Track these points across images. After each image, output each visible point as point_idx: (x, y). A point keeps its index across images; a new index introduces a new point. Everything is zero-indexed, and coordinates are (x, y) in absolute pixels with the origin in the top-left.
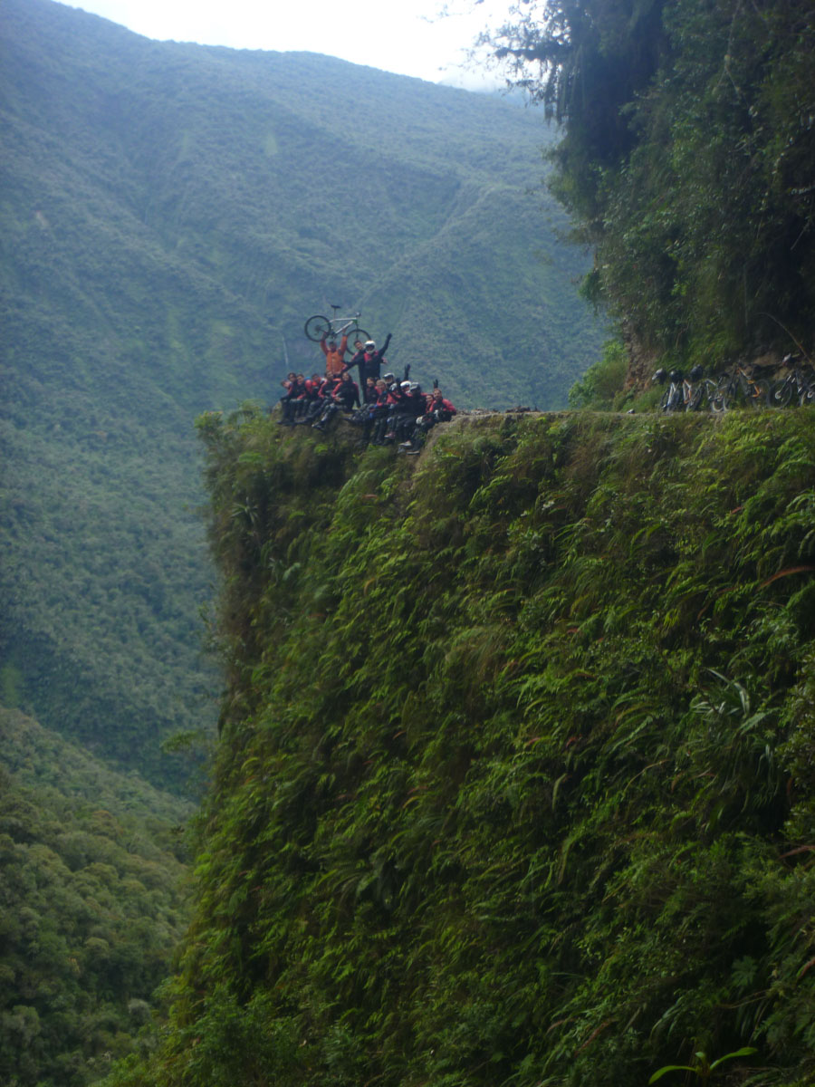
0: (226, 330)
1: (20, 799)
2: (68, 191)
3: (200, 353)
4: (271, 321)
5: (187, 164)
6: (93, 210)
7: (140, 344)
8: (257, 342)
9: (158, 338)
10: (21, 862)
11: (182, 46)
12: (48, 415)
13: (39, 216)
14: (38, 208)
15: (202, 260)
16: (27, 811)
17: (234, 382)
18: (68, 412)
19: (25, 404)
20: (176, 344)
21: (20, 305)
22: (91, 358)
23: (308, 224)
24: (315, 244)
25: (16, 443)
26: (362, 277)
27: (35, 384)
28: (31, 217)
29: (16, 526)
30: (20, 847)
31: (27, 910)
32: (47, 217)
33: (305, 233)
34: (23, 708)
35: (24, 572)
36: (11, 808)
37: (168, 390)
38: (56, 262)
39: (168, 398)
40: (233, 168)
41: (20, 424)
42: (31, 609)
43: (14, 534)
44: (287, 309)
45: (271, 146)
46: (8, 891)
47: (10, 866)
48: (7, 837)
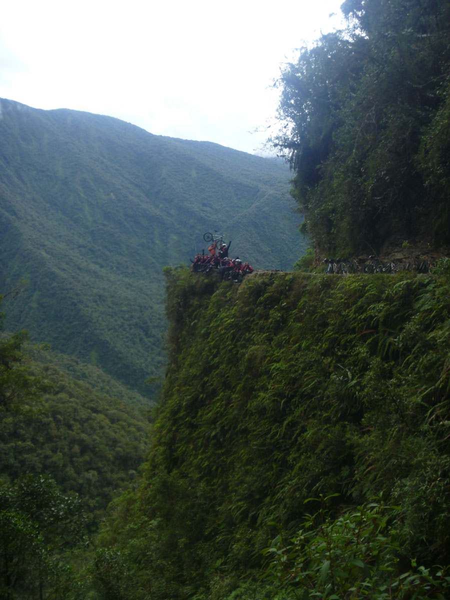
0: (175, 237)
1: (95, 398)
2: (122, 186)
3: (166, 245)
4: (191, 235)
5: (164, 179)
6: (131, 193)
7: (145, 241)
8: (186, 242)
9: (151, 239)
10: (94, 419)
11: (165, 137)
12: (111, 264)
13: (112, 194)
14: (112, 192)
15: (168, 213)
16: (97, 402)
17: (177, 256)
18: (118, 263)
19: (104, 260)
20: (157, 242)
21: (104, 225)
22: (127, 245)
23: (206, 202)
24: (208, 209)
25: (100, 273)
26: (224, 221)
27: (107, 253)
28: (109, 195)
29: (99, 302)
30: (94, 415)
31: (95, 437)
32: (115, 195)
33: (204, 205)
34: (97, 366)
35: (100, 319)
36: (92, 401)
37: (154, 258)
38: (117, 211)
39: (154, 261)
40: (180, 181)
41: (102, 267)
42: (102, 332)
43: (98, 305)
44: (197, 231)
45: (194, 174)
46: (89, 430)
47: (90, 421)
48: (89, 411)
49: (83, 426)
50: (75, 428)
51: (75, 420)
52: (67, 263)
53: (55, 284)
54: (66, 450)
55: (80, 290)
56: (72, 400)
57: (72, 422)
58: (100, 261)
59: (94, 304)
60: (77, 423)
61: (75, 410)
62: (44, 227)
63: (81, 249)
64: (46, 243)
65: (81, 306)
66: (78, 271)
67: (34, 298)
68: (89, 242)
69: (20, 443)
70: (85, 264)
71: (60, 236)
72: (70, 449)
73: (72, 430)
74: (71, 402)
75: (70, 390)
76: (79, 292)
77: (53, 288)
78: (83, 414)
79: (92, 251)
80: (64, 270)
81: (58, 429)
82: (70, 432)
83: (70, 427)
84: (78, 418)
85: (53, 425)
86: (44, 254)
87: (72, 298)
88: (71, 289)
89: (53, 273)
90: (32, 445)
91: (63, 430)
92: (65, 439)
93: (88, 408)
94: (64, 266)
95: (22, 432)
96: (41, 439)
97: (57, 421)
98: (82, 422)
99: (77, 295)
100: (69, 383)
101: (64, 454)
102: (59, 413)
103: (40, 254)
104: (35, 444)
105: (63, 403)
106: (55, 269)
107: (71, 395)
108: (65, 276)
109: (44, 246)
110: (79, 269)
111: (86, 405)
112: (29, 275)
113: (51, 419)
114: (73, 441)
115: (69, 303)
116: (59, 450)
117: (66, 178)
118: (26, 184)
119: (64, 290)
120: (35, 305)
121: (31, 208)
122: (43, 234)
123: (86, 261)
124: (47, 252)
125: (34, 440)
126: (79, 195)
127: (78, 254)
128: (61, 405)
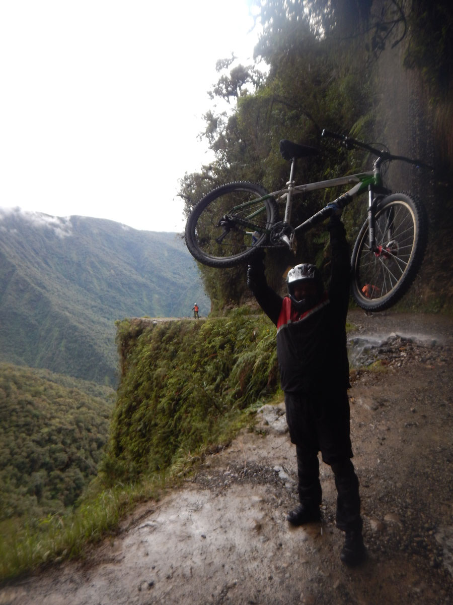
0: (157, 296)
1: (106, 408)
2: (119, 264)
3: (151, 302)
4: (167, 294)
5: (147, 258)
6: (125, 269)
7: (137, 300)
8: (164, 299)
9: (141, 298)
10: (106, 423)
11: (145, 231)
12: (115, 317)
13: (112, 271)
14: (112, 269)
15: (151, 280)
16: (108, 411)
17: (159, 308)
18: (120, 316)
19: (109, 315)
20: (145, 300)
21: (108, 291)
22: (125, 304)
23: (175, 271)
24: (177, 276)
25: (108, 324)
26: (188, 283)
27: (112, 310)
28: (110, 271)
29: (108, 343)
30: (106, 420)
31: (107, 435)
32: (114, 271)
33: (174, 273)
34: (109, 386)
35: (110, 354)
36: (104, 411)
37: (144, 310)
38: (116, 281)
39: (144, 312)
40: (157, 259)
41: (108, 319)
42: (112, 363)
43: (107, 345)
44: (171, 291)
45: (166, 254)
46: (103, 431)
47: (103, 425)
48: (103, 418)
49: (98, 428)
50: (92, 431)
51: (92, 425)
52: (85, 319)
53: (76, 334)
54: (87, 447)
55: (94, 336)
56: (90, 411)
57: (90, 427)
58: (107, 315)
59: (104, 344)
60: (94, 427)
61: (93, 418)
62: (66, 296)
63: (94, 308)
64: (69, 306)
65: (96, 347)
66: (92, 324)
67: (63, 344)
68: (99, 303)
69: (53, 446)
70: (97, 318)
71: (78, 301)
72: (90, 446)
73: (91, 432)
74: (89, 413)
75: (89, 405)
76: (94, 337)
77: (75, 336)
78: (98, 420)
79: (101, 309)
80: (82, 323)
81: (81, 432)
82: (90, 434)
83: (89, 430)
84: (95, 423)
85: (77, 430)
86: (68, 314)
87: (89, 342)
88: (88, 336)
89: (75, 326)
90: (62, 446)
91: (84, 433)
92: (86, 439)
93: (102, 416)
94: (82, 321)
95: (54, 437)
96: (69, 441)
97: (79, 427)
98: (97, 426)
99: (93, 339)
100: (88, 400)
101: (86, 450)
102: (81, 422)
103: (64, 314)
104: (64, 445)
105: (84, 414)
106: (75, 324)
107: (89, 408)
108: (84, 327)
109: (67, 308)
110: (93, 322)
111: (101, 414)
112: (57, 329)
113: (75, 426)
114: (91, 440)
115: (87, 345)
116: (82, 448)
117: (79, 262)
118: (51, 267)
119: (83, 337)
120: (63, 349)
121: (56, 283)
122: (66, 300)
123: (98, 316)
124: (70, 313)
125: (63, 443)
126: (89, 273)
127: (92, 312)
128: (82, 416)
